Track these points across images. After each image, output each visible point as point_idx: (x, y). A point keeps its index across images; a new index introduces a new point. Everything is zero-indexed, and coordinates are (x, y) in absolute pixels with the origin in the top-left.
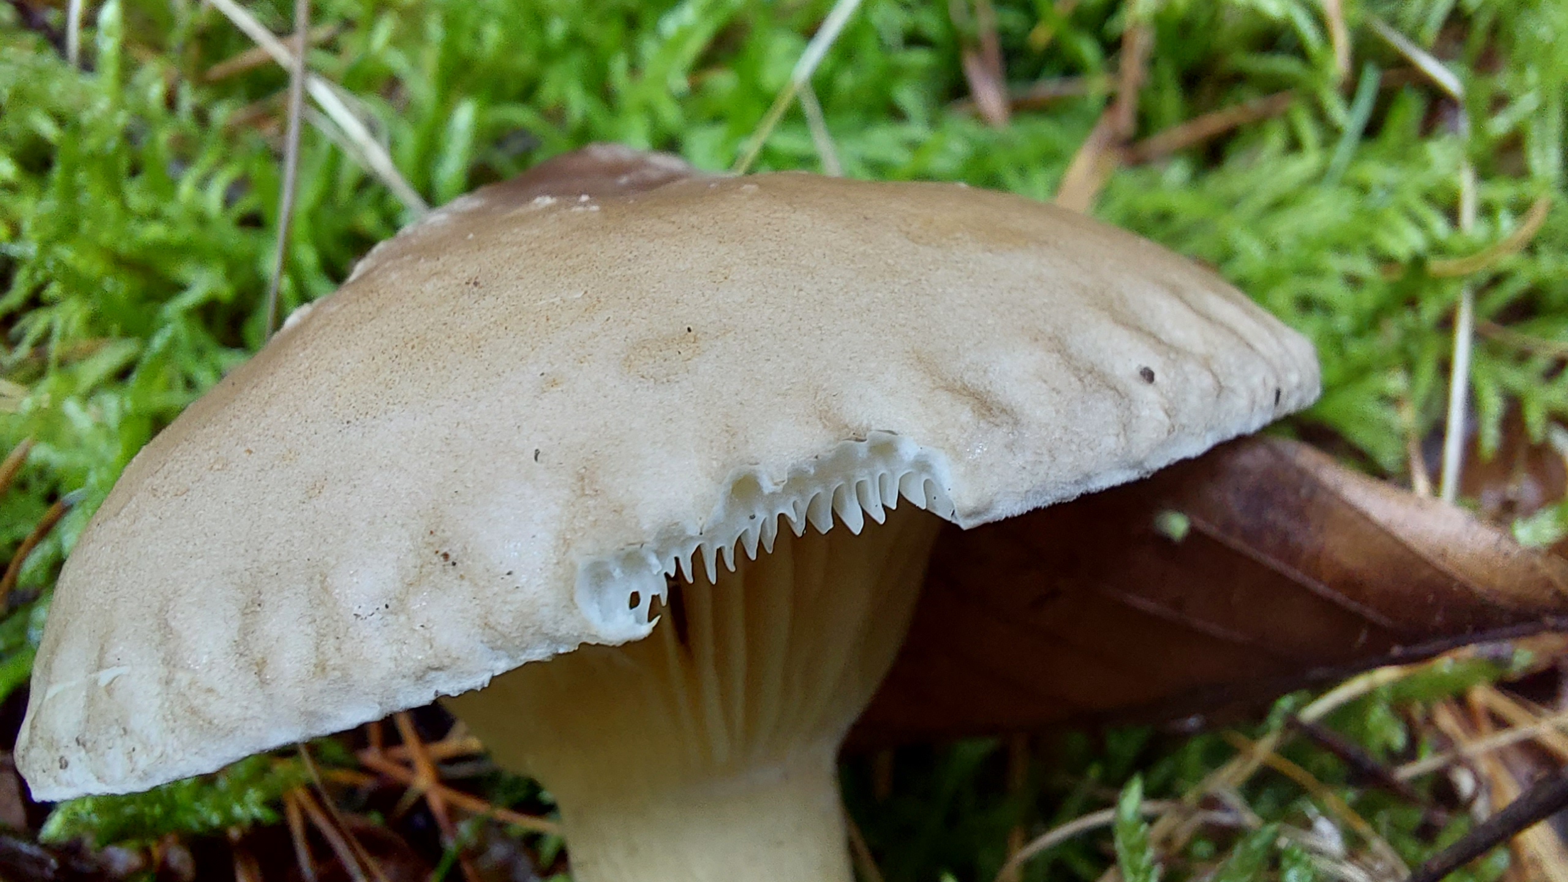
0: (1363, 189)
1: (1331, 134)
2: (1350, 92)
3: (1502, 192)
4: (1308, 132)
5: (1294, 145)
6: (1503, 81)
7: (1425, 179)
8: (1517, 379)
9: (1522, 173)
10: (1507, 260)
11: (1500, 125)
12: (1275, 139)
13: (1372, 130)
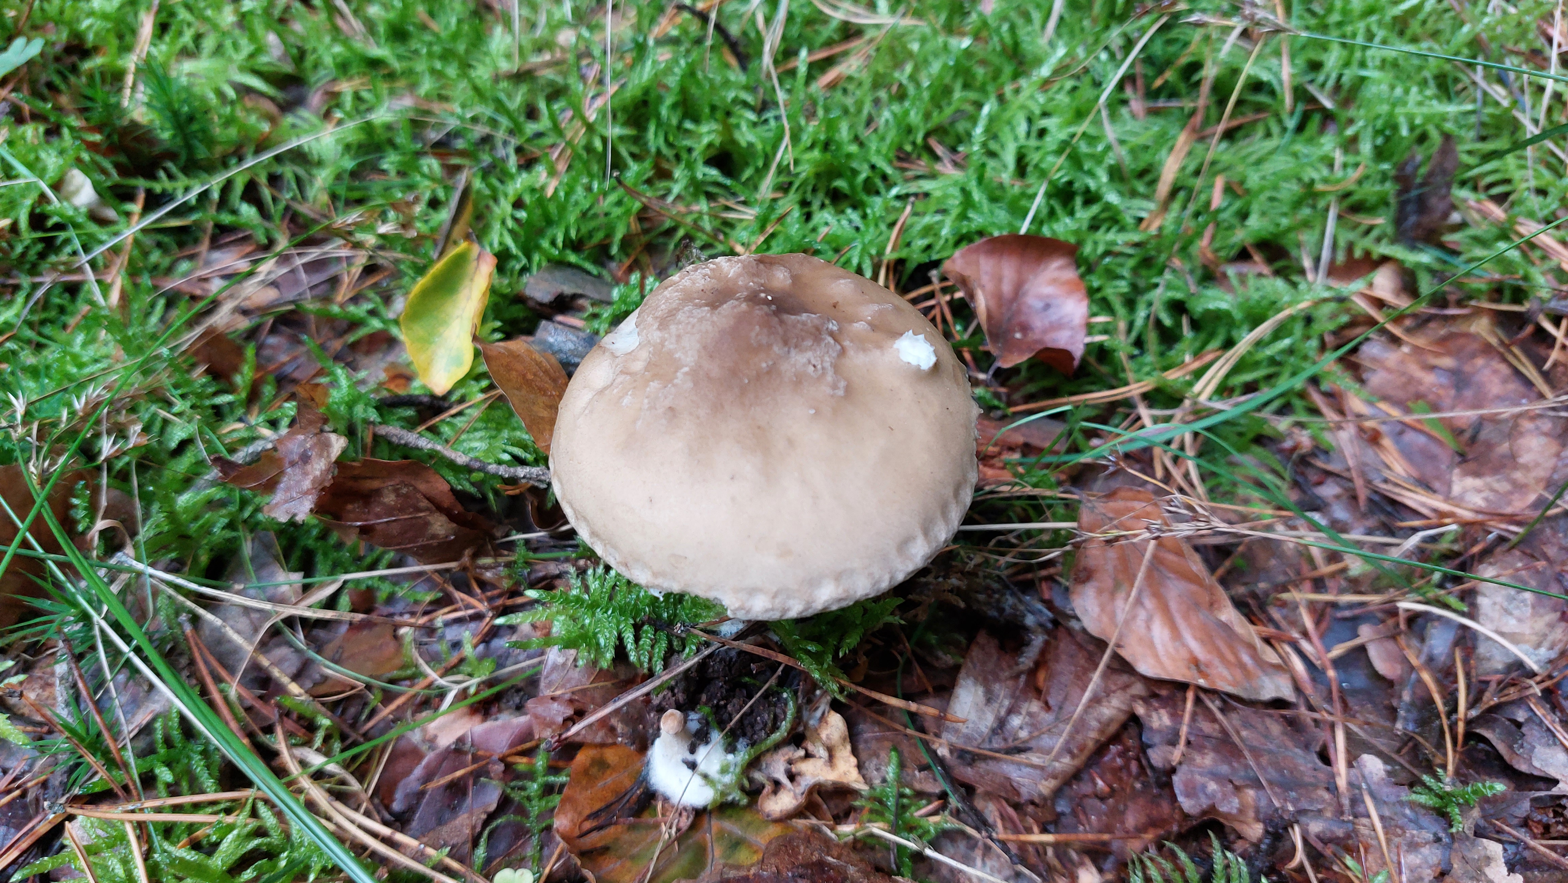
0: (1295, 155)
1: (1284, 130)
2: (1292, 113)
3: (1351, 159)
4: (1275, 129)
5: (1268, 135)
6: (1352, 112)
7: (1320, 152)
8: (1351, 236)
9: (1357, 152)
10: (1352, 187)
11: (1350, 132)
12: (1260, 132)
13: (1300, 128)
